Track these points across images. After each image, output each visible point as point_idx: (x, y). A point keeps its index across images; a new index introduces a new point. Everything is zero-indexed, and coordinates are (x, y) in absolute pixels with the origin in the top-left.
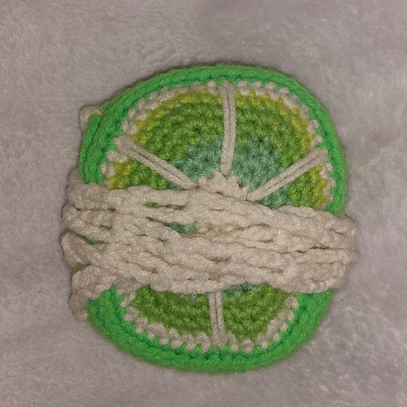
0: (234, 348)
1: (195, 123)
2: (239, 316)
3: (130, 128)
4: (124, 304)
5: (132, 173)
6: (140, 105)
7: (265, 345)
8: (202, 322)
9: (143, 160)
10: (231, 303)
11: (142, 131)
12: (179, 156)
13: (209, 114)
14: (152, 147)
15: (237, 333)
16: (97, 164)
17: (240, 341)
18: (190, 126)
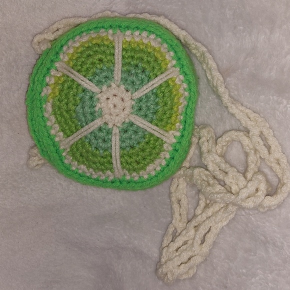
0: (128, 178)
1: (100, 56)
2: (129, 161)
3: (64, 57)
4: (64, 154)
5: (63, 82)
6: (70, 43)
7: (146, 177)
8: (108, 166)
9: (71, 75)
10: (125, 154)
11: (71, 59)
12: (90, 73)
13: (108, 52)
14: (76, 68)
15: (129, 170)
16: (44, 76)
17: (131, 174)
18: (97, 58)
